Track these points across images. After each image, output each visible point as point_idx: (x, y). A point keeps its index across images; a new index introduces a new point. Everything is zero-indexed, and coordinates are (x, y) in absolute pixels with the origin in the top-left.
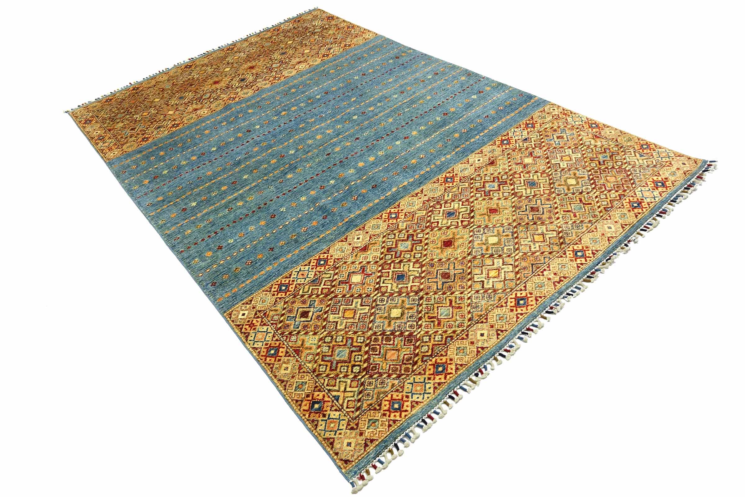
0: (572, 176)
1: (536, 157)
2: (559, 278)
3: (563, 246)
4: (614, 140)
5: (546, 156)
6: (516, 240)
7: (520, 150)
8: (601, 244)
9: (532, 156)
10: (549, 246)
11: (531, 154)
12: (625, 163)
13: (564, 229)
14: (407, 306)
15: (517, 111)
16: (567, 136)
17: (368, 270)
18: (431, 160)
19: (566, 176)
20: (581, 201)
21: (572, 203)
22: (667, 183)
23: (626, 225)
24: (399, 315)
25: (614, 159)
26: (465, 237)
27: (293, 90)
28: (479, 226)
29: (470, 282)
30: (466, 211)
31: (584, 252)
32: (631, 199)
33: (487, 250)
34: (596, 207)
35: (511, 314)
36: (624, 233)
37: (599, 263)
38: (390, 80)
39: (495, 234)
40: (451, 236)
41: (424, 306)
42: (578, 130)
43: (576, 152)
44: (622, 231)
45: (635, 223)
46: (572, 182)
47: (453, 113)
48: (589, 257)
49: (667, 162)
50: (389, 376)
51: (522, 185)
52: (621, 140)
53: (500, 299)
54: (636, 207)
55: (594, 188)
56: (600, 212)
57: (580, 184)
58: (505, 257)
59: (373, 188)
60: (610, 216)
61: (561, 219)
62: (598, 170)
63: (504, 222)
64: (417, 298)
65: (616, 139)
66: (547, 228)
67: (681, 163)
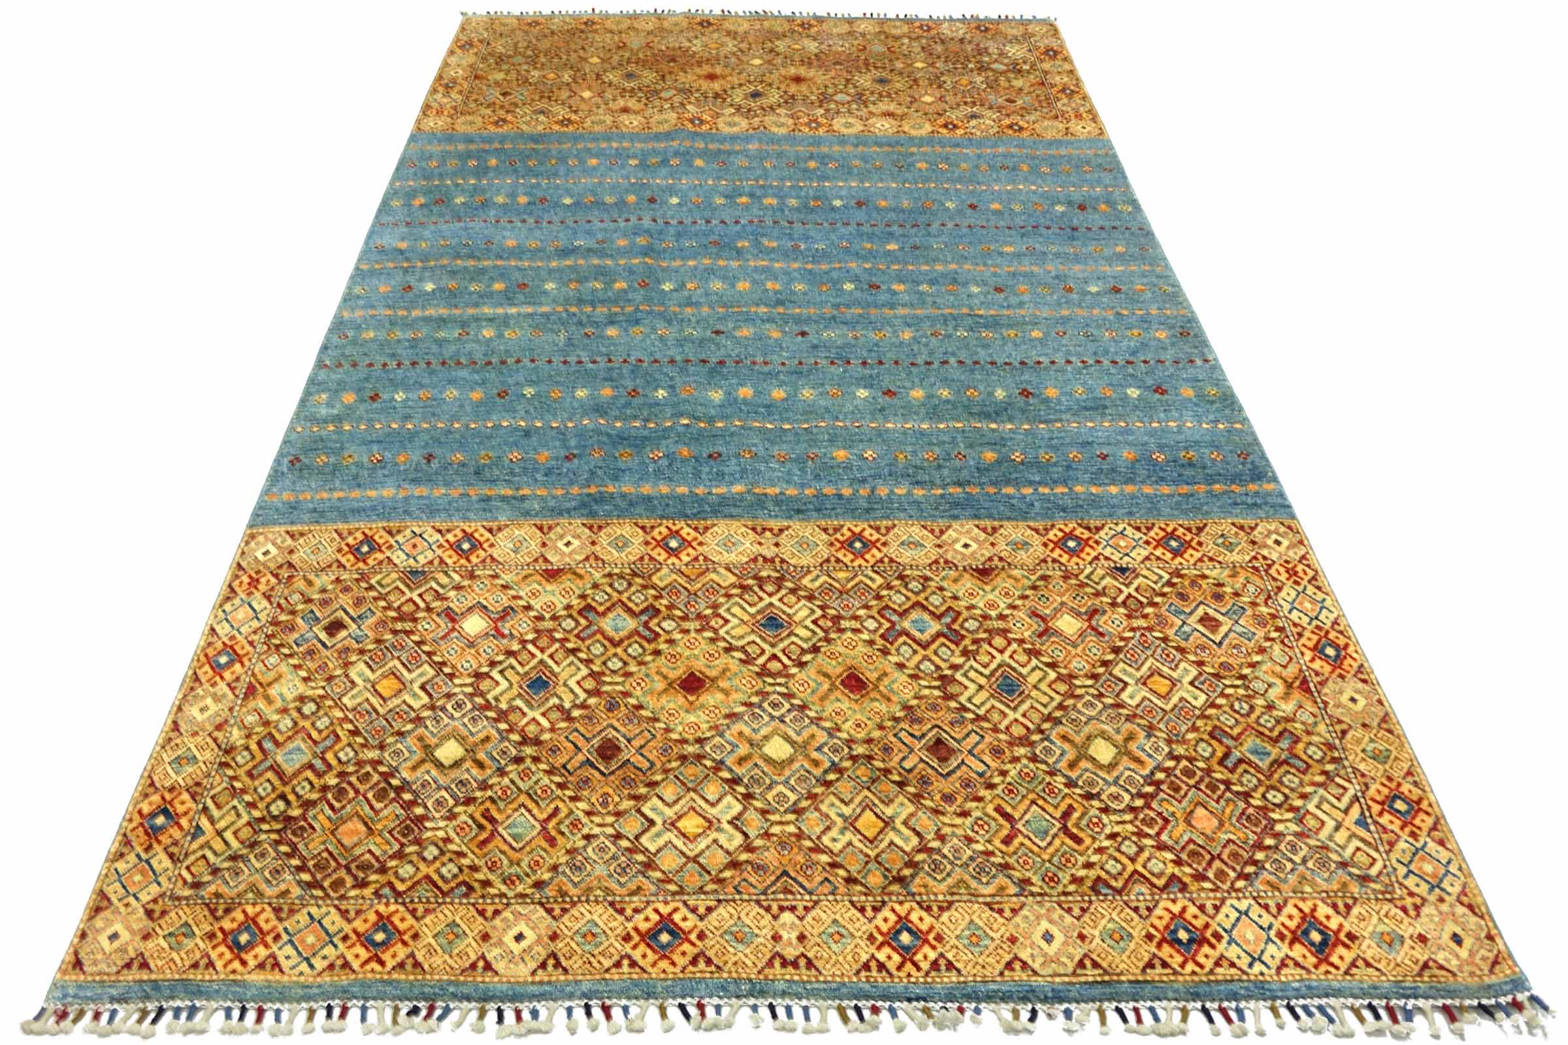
0: (1119, 738)
1: (1093, 629)
2: (797, 953)
3: (895, 888)
4: (1338, 728)
5: (1122, 644)
6: (819, 790)
7: (1082, 585)
8: (980, 961)
9: (1089, 620)
10: (867, 863)
11: (1093, 613)
12: (1292, 809)
13: (945, 851)
14: (481, 756)
15: (1185, 489)
16: (1230, 630)
17: (507, 625)
18: (874, 477)
19: (1105, 727)
20: (1066, 815)
21: (1040, 802)
22: (1341, 950)
23: (1096, 965)
24: (447, 763)
25: (1276, 776)
26: (735, 696)
27: (812, 164)
28: (789, 696)
29: (632, 803)
30: (806, 640)
31: (919, 943)
32: (1192, 910)
33: (741, 761)
34: (1081, 860)
35: (617, 945)
36: (1066, 979)
37: (918, 999)
38: (1008, 249)
39: (799, 739)
40: (713, 673)
41: (506, 781)
42: (1274, 635)
43: (1204, 687)
44: (1070, 970)
45: (1123, 978)
46: (1103, 752)
47: (1047, 401)
48: (915, 964)
49: (1411, 894)
50: (299, 869)
51: (987, 672)
52: (1359, 741)
53: (638, 891)
54: (1179, 942)
55: (1132, 809)
56: (1075, 880)
57: (1115, 774)
58: (756, 809)
59: (710, 456)
60: (1083, 910)
61: (969, 821)
62: (1199, 773)
63: (846, 726)
64: (514, 752)
65: (1345, 727)
66: (912, 815)
67: (1451, 927)
